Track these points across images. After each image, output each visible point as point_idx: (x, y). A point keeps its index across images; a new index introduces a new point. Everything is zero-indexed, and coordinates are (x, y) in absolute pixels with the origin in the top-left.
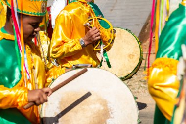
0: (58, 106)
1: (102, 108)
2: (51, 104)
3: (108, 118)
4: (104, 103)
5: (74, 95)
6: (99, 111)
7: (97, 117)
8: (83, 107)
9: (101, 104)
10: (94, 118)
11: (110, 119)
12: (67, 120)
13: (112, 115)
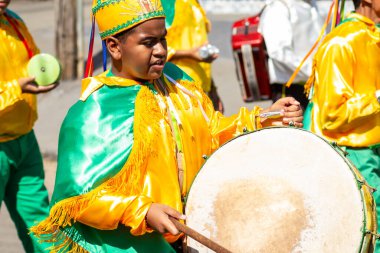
0: (212, 210)
1: (293, 209)
2: (199, 207)
3: (304, 229)
4: (298, 199)
5: (241, 186)
6: (287, 214)
7: (282, 227)
8: (257, 210)
9: (291, 201)
10: (276, 229)
11: (307, 230)
12: (227, 238)
13: (311, 223)
